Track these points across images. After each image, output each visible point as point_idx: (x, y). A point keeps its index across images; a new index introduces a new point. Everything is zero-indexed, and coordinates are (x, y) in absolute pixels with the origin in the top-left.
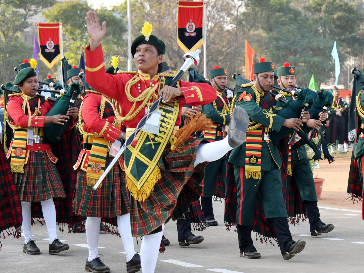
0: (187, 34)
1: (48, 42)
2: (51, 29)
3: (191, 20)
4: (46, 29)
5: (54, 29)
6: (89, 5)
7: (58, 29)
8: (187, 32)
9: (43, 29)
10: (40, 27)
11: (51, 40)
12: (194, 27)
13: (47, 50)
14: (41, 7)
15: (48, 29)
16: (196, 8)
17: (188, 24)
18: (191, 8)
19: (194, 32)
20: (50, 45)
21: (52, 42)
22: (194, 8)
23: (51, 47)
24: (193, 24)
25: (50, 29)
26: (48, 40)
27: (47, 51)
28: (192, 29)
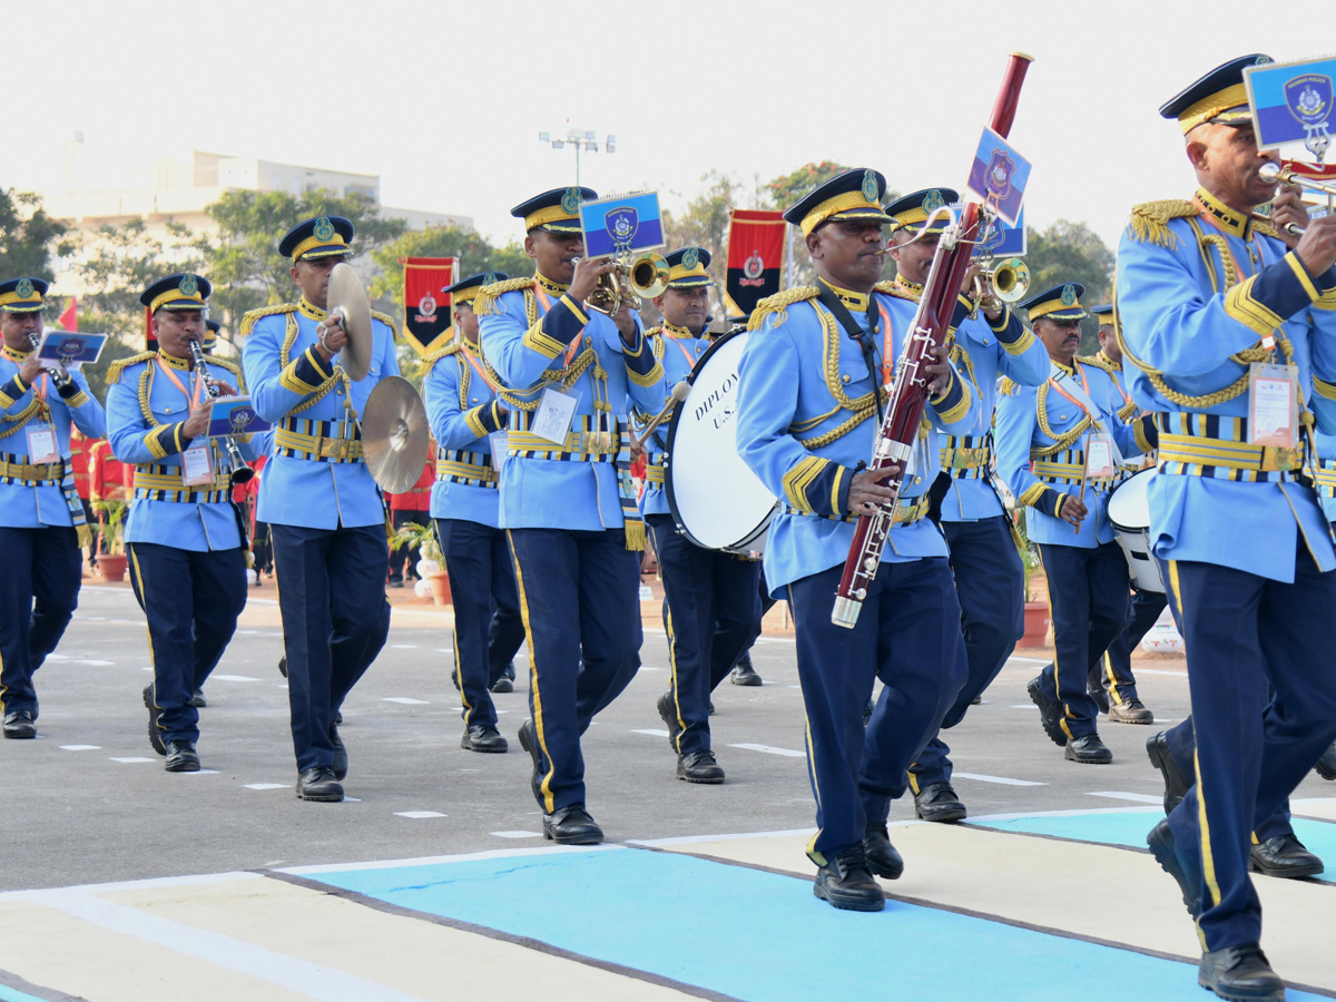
0: (744, 282)
1: (423, 300)
2: (434, 271)
3: (756, 252)
4: (422, 271)
5: (439, 271)
6: (483, 237)
7: (449, 271)
8: (744, 276)
9: (415, 271)
10: (411, 266)
11: (431, 296)
12: (761, 267)
13: (420, 317)
14: (372, 239)
15: (426, 270)
16: (771, 226)
17: (749, 260)
18: (760, 226)
19: (761, 277)
20: (427, 306)
21: (433, 300)
22: (765, 226)
23: (428, 310)
24: (760, 260)
25: (430, 271)
26: (424, 295)
27: (419, 319)
28: (756, 271)
